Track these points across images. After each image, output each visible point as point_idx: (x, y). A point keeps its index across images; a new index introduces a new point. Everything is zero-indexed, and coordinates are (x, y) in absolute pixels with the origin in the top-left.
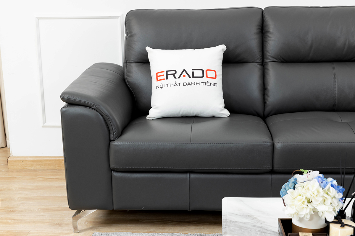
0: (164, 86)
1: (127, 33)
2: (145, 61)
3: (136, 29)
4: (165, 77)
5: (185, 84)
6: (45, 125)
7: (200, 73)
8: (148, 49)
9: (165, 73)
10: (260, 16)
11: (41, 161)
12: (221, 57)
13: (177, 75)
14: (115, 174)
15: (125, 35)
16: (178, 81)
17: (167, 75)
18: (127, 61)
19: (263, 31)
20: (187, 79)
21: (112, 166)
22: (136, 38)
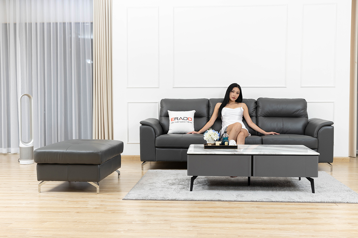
0: (174, 123)
1: (161, 107)
2: (167, 116)
3: (164, 105)
4: (174, 120)
5: (181, 122)
6: (128, 142)
7: (186, 119)
8: (168, 111)
9: (174, 119)
10: (208, 101)
11: (126, 157)
12: (194, 114)
13: (178, 119)
14: (157, 149)
15: (160, 107)
16: (178, 121)
17: (175, 119)
18: (161, 116)
19: (208, 106)
20: (182, 120)
21: (156, 145)
22: (164, 108)
